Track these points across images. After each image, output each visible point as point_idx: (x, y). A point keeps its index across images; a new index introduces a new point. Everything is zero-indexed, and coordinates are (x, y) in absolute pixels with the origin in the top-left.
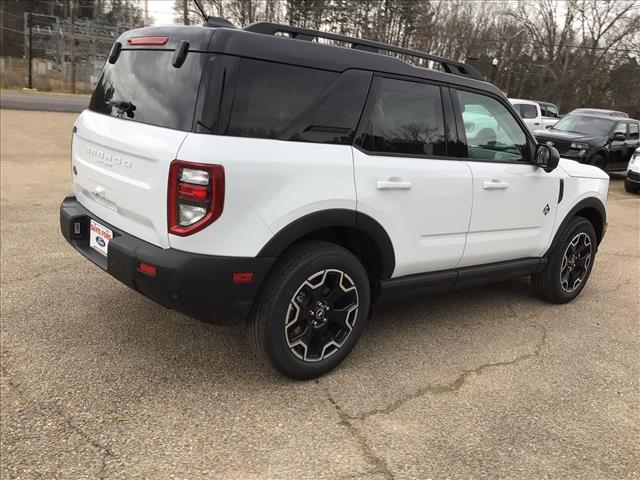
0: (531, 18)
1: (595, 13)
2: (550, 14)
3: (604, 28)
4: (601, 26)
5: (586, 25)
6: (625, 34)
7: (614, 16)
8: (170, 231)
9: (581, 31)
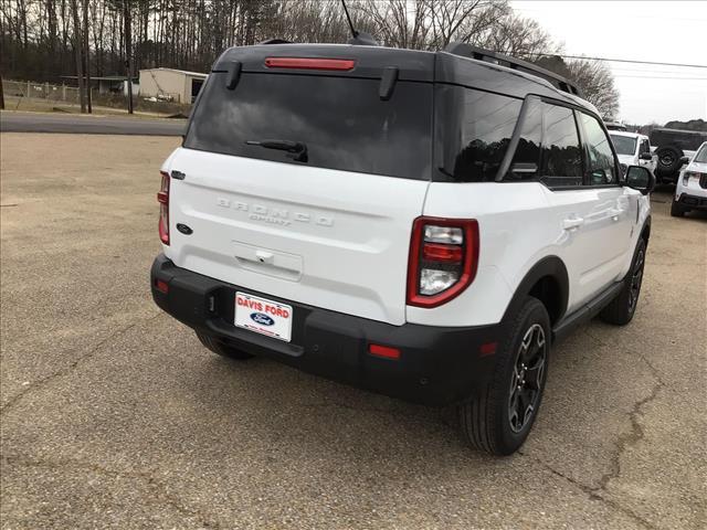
0: (382, 13)
1: (443, 8)
2: (401, 9)
3: (453, 26)
4: (451, 24)
5: (436, 23)
6: (473, 32)
7: (462, 13)
8: (409, 302)
9: (432, 29)
